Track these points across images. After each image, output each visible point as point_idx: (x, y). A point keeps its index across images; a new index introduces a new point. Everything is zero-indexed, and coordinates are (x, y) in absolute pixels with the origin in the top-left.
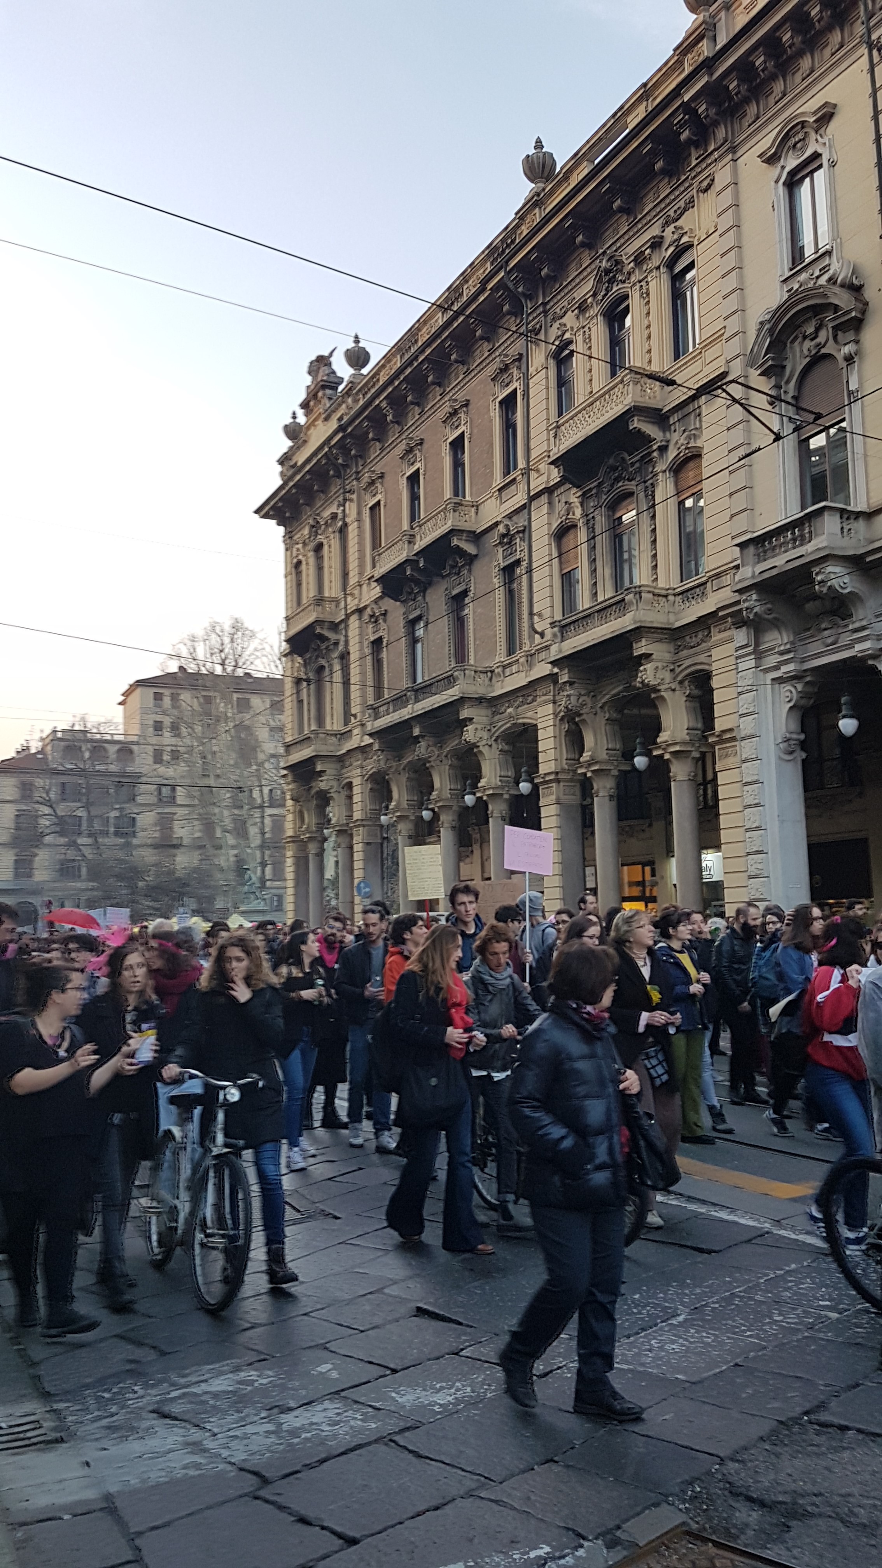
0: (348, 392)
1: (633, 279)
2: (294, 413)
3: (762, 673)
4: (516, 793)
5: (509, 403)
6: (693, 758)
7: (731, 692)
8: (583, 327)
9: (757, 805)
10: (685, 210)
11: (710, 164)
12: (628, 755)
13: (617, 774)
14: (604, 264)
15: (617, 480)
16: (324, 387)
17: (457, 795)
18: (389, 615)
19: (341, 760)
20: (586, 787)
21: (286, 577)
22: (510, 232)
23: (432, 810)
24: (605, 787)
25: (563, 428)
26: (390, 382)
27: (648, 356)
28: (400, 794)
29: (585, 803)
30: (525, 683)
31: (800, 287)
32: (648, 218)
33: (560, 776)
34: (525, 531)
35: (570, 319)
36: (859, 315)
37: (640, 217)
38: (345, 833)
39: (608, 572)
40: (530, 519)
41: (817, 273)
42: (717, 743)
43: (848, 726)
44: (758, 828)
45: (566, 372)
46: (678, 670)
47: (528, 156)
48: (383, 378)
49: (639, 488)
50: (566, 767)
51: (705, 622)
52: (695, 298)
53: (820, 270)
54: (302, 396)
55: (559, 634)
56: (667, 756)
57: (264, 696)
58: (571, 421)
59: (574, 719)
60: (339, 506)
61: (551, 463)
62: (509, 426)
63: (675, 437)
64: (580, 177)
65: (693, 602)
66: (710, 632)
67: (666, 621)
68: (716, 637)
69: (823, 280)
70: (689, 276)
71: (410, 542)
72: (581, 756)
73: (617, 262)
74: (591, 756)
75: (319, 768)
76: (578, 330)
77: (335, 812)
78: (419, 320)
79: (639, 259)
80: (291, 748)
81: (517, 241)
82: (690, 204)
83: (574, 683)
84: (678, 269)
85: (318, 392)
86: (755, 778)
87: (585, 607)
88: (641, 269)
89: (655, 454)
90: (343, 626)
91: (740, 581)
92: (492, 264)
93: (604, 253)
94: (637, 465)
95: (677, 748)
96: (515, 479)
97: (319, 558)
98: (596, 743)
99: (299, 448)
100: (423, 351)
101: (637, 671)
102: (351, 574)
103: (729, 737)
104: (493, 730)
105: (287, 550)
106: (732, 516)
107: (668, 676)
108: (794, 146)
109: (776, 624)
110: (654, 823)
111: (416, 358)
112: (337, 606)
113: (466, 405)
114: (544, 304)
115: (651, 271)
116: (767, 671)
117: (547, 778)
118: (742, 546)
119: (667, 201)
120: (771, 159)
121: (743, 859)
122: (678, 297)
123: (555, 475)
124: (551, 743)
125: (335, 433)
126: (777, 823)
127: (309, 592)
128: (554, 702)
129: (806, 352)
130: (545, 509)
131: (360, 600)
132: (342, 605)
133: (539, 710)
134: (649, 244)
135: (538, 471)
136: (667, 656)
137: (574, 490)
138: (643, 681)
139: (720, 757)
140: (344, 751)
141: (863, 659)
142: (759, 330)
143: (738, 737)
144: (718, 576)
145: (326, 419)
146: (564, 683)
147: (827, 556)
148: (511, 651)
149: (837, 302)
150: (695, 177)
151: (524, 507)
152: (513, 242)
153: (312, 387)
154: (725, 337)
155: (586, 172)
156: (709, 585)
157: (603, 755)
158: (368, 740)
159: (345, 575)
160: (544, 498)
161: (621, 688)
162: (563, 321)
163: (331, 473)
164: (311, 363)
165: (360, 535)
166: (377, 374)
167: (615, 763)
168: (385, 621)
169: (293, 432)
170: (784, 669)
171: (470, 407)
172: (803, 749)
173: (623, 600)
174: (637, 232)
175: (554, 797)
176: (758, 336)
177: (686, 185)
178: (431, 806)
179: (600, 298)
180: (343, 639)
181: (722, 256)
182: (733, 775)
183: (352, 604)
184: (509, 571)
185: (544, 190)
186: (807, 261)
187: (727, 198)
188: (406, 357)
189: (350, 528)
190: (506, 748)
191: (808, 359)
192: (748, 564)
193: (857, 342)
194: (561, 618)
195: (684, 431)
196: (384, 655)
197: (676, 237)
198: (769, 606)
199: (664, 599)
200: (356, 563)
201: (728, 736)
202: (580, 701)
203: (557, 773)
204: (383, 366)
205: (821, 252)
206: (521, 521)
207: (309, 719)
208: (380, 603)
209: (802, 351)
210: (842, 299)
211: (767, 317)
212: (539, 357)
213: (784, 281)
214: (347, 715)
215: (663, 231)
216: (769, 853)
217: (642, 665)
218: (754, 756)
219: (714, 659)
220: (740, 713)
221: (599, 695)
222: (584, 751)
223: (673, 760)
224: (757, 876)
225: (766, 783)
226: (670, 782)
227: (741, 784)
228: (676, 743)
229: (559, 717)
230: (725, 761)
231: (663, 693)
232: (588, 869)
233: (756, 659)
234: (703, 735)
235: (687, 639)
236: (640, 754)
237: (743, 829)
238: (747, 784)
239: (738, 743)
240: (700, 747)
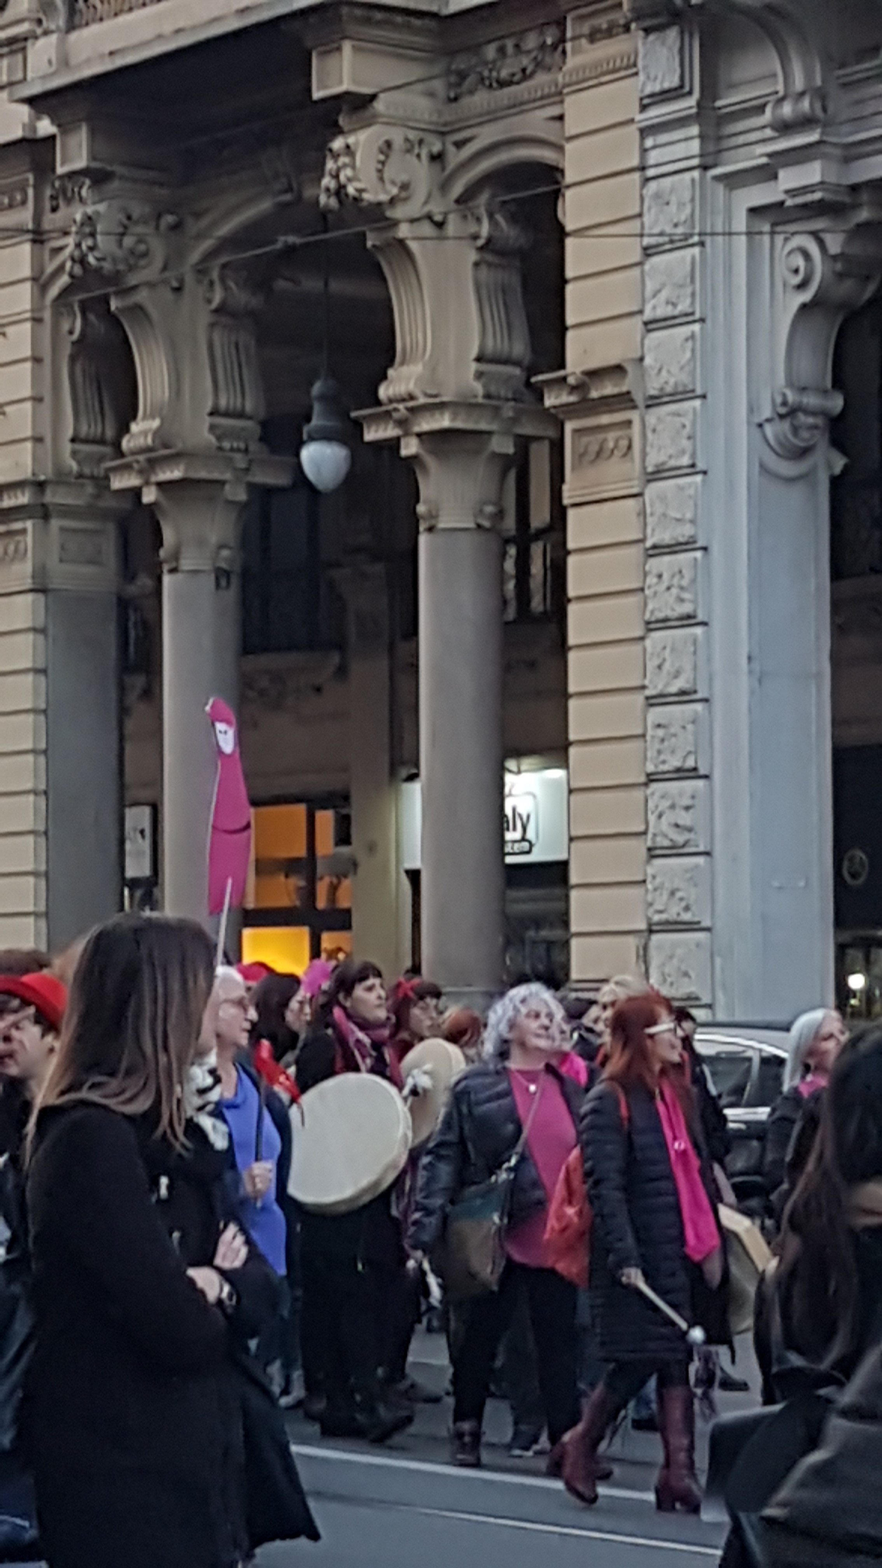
3: (720, 188)
6: (495, 455)
7: (623, 243)
9: (688, 620)
13: (242, 496)
24: (201, 542)
29: (132, 590)
33: (49, 497)
42: (571, 411)
44: (685, 696)
46: (455, 157)
50: (72, 465)
56: (410, 448)
59: (105, 299)
66: (563, 40)
68: (582, 55)
72: (124, 429)
74: (156, 433)
86: (684, 532)
95: (445, 421)
101: (323, 150)
103: (609, 395)
107: (421, 175)
110: (353, 668)
116: (733, 180)
121: (638, 794)
126: (744, 682)
128: (38, 237)
138: (341, 188)
139: (580, 457)
143: (639, 398)
146: (74, 171)
157: (199, 432)
161: (265, 205)
167: (240, 461)
170: (789, 178)
172: (838, 442)
175: (27, 567)
182: (615, 520)
201: (609, 389)
202: (128, 241)
203: (40, 486)
216: (717, 776)
217: (340, 132)
218: (685, 461)
219: (571, 127)
220: (648, 315)
221: (193, 227)
222: (134, 417)
223: (430, 461)
224: (675, 851)
225: (716, 550)
226: (417, 533)
227: (635, 552)
228: (442, 406)
229: (54, 291)
230: (592, 473)
231: (403, 231)
232: (130, 813)
233: (702, 137)
234: (528, 384)
235: (490, 52)
236: (325, 436)
237: (639, 699)
238: (659, 550)
239: (634, 416)
240: (515, 420)
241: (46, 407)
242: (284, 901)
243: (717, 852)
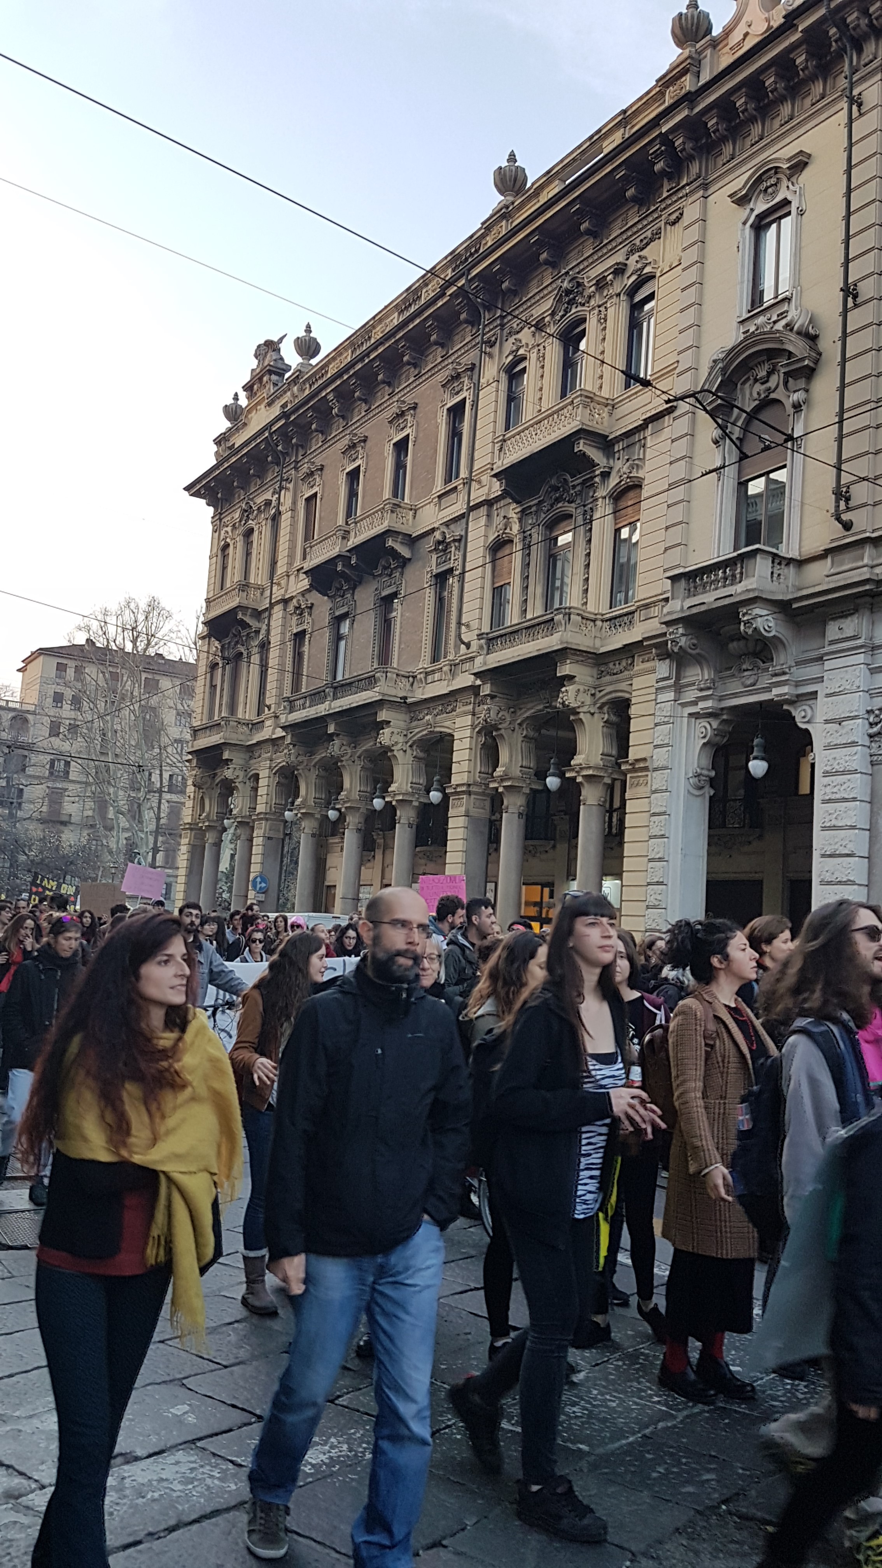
0: (295, 380)
1: (592, 302)
2: (236, 394)
3: (680, 707)
4: (426, 801)
5: (457, 411)
6: (605, 784)
7: (648, 722)
8: (538, 345)
9: (663, 836)
10: (652, 240)
11: (681, 198)
12: (541, 775)
13: (528, 792)
14: (565, 285)
15: (558, 500)
16: (270, 372)
17: (366, 797)
18: (314, 608)
19: (251, 750)
20: (496, 802)
21: (210, 558)
22: (475, 241)
23: (339, 810)
24: (515, 804)
25: (509, 442)
26: (339, 375)
27: (599, 381)
28: (307, 791)
29: (493, 818)
30: (446, 692)
31: (757, 330)
32: (614, 244)
33: (471, 789)
34: (461, 541)
35: (526, 335)
36: (811, 364)
37: (605, 241)
38: (246, 825)
39: (539, 590)
40: (467, 529)
41: (775, 318)
42: (629, 771)
43: (758, 767)
44: (660, 859)
45: (516, 388)
46: (598, 695)
47: (500, 168)
48: (332, 371)
49: (578, 511)
50: (479, 780)
51: (630, 651)
52: (651, 329)
53: (778, 316)
54: (247, 378)
55: (485, 646)
56: (579, 779)
57: (175, 679)
58: (518, 437)
59: (492, 732)
60: (274, 493)
61: (495, 476)
62: (455, 434)
63: (618, 464)
64: (550, 196)
65: (620, 630)
66: (633, 661)
67: (591, 645)
68: (639, 666)
69: (780, 326)
70: (647, 307)
71: (344, 538)
72: (494, 770)
73: (579, 284)
74: (504, 772)
75: (226, 755)
76: (533, 347)
77: (238, 804)
78: (374, 317)
79: (601, 284)
80: (198, 733)
81: (481, 251)
82: (656, 236)
83: (495, 697)
84: (637, 299)
85: (263, 376)
86: (663, 809)
87: (513, 623)
88: (601, 294)
89: (597, 479)
90: (267, 614)
91: (669, 613)
92: (453, 270)
93: (567, 273)
94: (578, 488)
95: (590, 772)
96: (456, 488)
97: (248, 544)
98: (511, 760)
99: (237, 430)
100: (376, 348)
101: (559, 691)
102: (279, 564)
103: (642, 767)
104: (410, 736)
105: (215, 531)
106: (666, 549)
107: (588, 700)
108: (766, 190)
109: (699, 660)
110: (558, 846)
111: (368, 355)
112: (262, 594)
113: (414, 408)
114: (502, 317)
115: (611, 297)
116: (684, 705)
117: (458, 790)
118: (674, 579)
119: (635, 229)
120: (742, 200)
121: (644, 888)
122: (635, 326)
123: (496, 488)
124: (466, 754)
125: (277, 419)
126: (680, 856)
127: (234, 576)
128: (474, 714)
129: (755, 395)
130: (483, 521)
131: (286, 591)
132: (267, 593)
133: (457, 720)
134: (612, 270)
135: (479, 482)
136: (590, 680)
137: (514, 505)
138: (564, 702)
139: (631, 785)
140: (254, 742)
141: (780, 704)
142: (712, 368)
143: (650, 768)
144: (647, 606)
145: (269, 405)
146: (485, 695)
147: (756, 598)
148: (435, 659)
149: (791, 348)
150: (665, 209)
151: (462, 516)
152: (477, 251)
153: (258, 371)
154: (677, 371)
155: (556, 190)
156: (636, 615)
157: (516, 772)
158: (280, 733)
159: (274, 563)
160: (483, 510)
161: (541, 707)
162: (519, 336)
163: (270, 459)
164: (259, 346)
165: (293, 525)
166: (326, 365)
167: (528, 781)
168: (310, 614)
169: (233, 413)
170: (702, 705)
171: (418, 410)
172: (712, 786)
173: (552, 619)
174: (602, 256)
175: (462, 810)
176: (710, 374)
177: (656, 215)
178: (337, 806)
179: (558, 318)
180: (264, 627)
181: (683, 290)
182: (642, 804)
183: (278, 593)
184: (441, 579)
185: (513, 203)
186: (765, 305)
187: (694, 233)
188: (358, 352)
189: (283, 517)
190: (421, 755)
191: (757, 402)
192: (678, 598)
193: (807, 391)
194: (489, 631)
195: (628, 460)
196: (306, 648)
197: (639, 266)
198: (695, 641)
199: (592, 624)
200: (286, 553)
201: (642, 765)
202: (500, 716)
203: (469, 785)
204: (334, 359)
205: (780, 297)
206: (457, 530)
207: (221, 705)
208: (307, 596)
209: (751, 394)
210: (797, 346)
211: (721, 356)
212: (491, 371)
213: (742, 322)
214: (261, 705)
215: (627, 259)
216: (670, 884)
217: (564, 686)
218: (664, 788)
219: (634, 687)
220: (655, 743)
221: (519, 713)
222: (497, 766)
223: (586, 784)
224: (655, 907)
225: (672, 815)
226: (580, 805)
227: (647, 814)
228: (590, 768)
229: (477, 729)
230: (634, 790)
231: (582, 716)
232: (488, 884)
233: (675, 692)
234: (617, 763)
235: (611, 665)
236: (553, 775)
237: (646, 859)
238: (654, 814)
239: (649, 773)
240: (611, 773)
241: (472, 763)
242: (533, 914)
243: (669, 908)
